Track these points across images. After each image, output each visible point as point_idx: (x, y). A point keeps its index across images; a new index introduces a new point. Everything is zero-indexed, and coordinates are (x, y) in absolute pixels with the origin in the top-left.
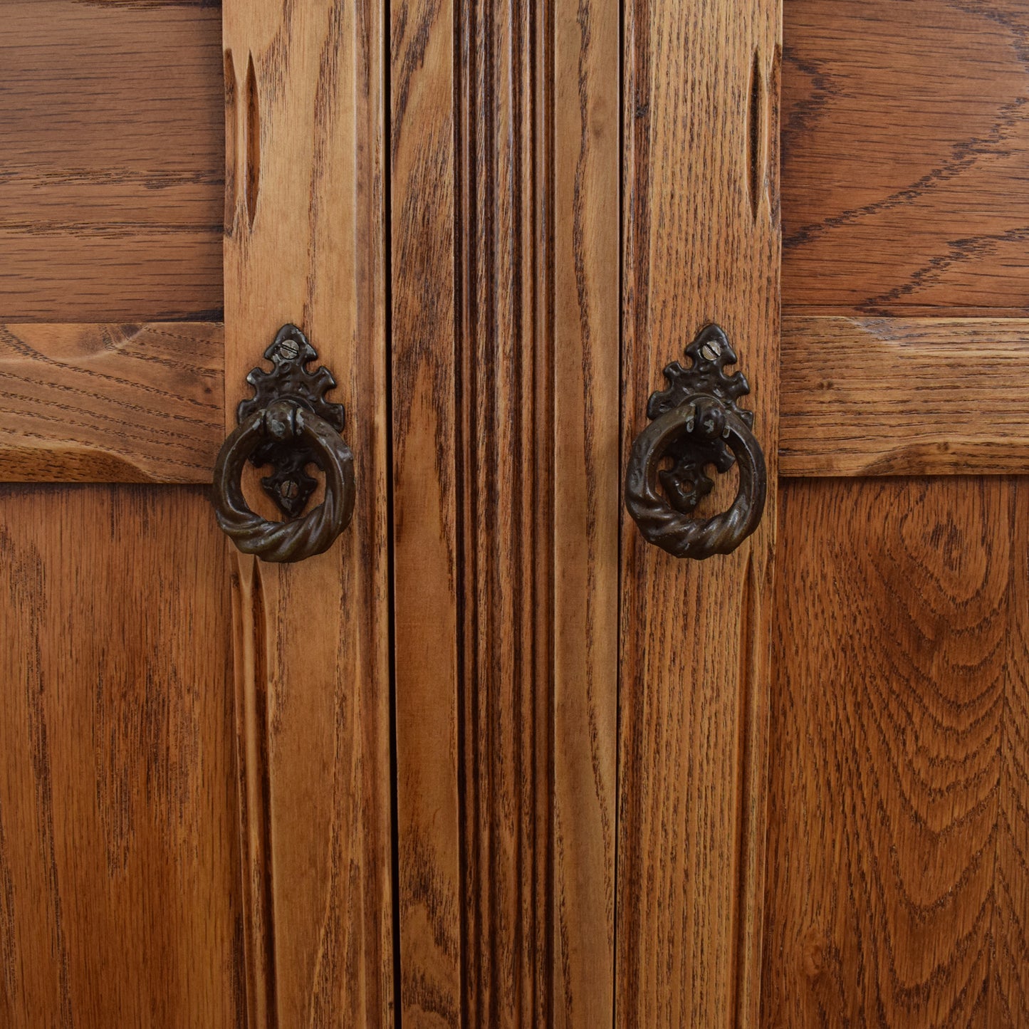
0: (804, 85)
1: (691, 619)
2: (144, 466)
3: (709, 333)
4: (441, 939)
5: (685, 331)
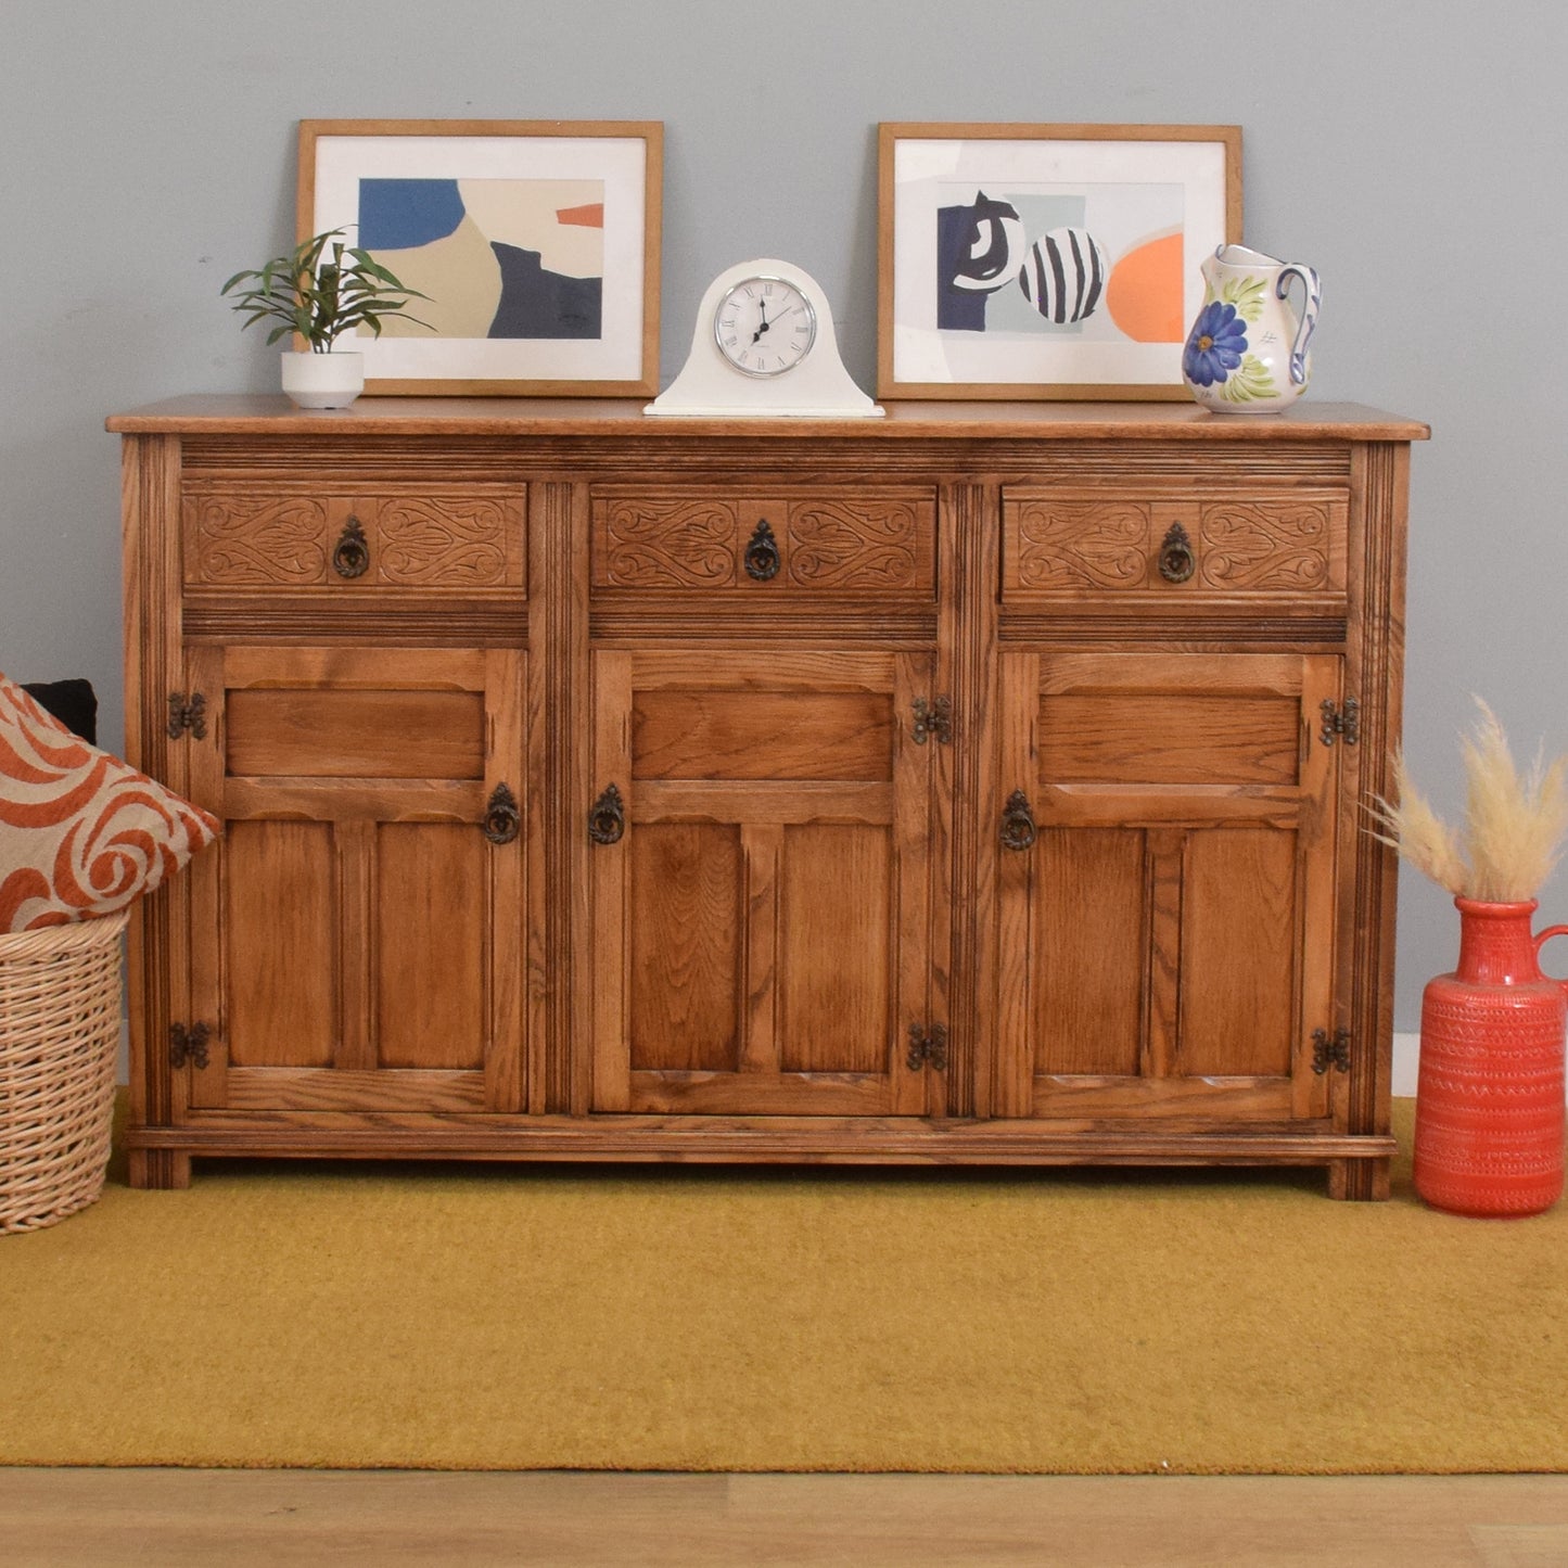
0: (638, 717)
1: (608, 858)
2: (463, 818)
3: (612, 785)
4: (541, 949)
5: (607, 784)
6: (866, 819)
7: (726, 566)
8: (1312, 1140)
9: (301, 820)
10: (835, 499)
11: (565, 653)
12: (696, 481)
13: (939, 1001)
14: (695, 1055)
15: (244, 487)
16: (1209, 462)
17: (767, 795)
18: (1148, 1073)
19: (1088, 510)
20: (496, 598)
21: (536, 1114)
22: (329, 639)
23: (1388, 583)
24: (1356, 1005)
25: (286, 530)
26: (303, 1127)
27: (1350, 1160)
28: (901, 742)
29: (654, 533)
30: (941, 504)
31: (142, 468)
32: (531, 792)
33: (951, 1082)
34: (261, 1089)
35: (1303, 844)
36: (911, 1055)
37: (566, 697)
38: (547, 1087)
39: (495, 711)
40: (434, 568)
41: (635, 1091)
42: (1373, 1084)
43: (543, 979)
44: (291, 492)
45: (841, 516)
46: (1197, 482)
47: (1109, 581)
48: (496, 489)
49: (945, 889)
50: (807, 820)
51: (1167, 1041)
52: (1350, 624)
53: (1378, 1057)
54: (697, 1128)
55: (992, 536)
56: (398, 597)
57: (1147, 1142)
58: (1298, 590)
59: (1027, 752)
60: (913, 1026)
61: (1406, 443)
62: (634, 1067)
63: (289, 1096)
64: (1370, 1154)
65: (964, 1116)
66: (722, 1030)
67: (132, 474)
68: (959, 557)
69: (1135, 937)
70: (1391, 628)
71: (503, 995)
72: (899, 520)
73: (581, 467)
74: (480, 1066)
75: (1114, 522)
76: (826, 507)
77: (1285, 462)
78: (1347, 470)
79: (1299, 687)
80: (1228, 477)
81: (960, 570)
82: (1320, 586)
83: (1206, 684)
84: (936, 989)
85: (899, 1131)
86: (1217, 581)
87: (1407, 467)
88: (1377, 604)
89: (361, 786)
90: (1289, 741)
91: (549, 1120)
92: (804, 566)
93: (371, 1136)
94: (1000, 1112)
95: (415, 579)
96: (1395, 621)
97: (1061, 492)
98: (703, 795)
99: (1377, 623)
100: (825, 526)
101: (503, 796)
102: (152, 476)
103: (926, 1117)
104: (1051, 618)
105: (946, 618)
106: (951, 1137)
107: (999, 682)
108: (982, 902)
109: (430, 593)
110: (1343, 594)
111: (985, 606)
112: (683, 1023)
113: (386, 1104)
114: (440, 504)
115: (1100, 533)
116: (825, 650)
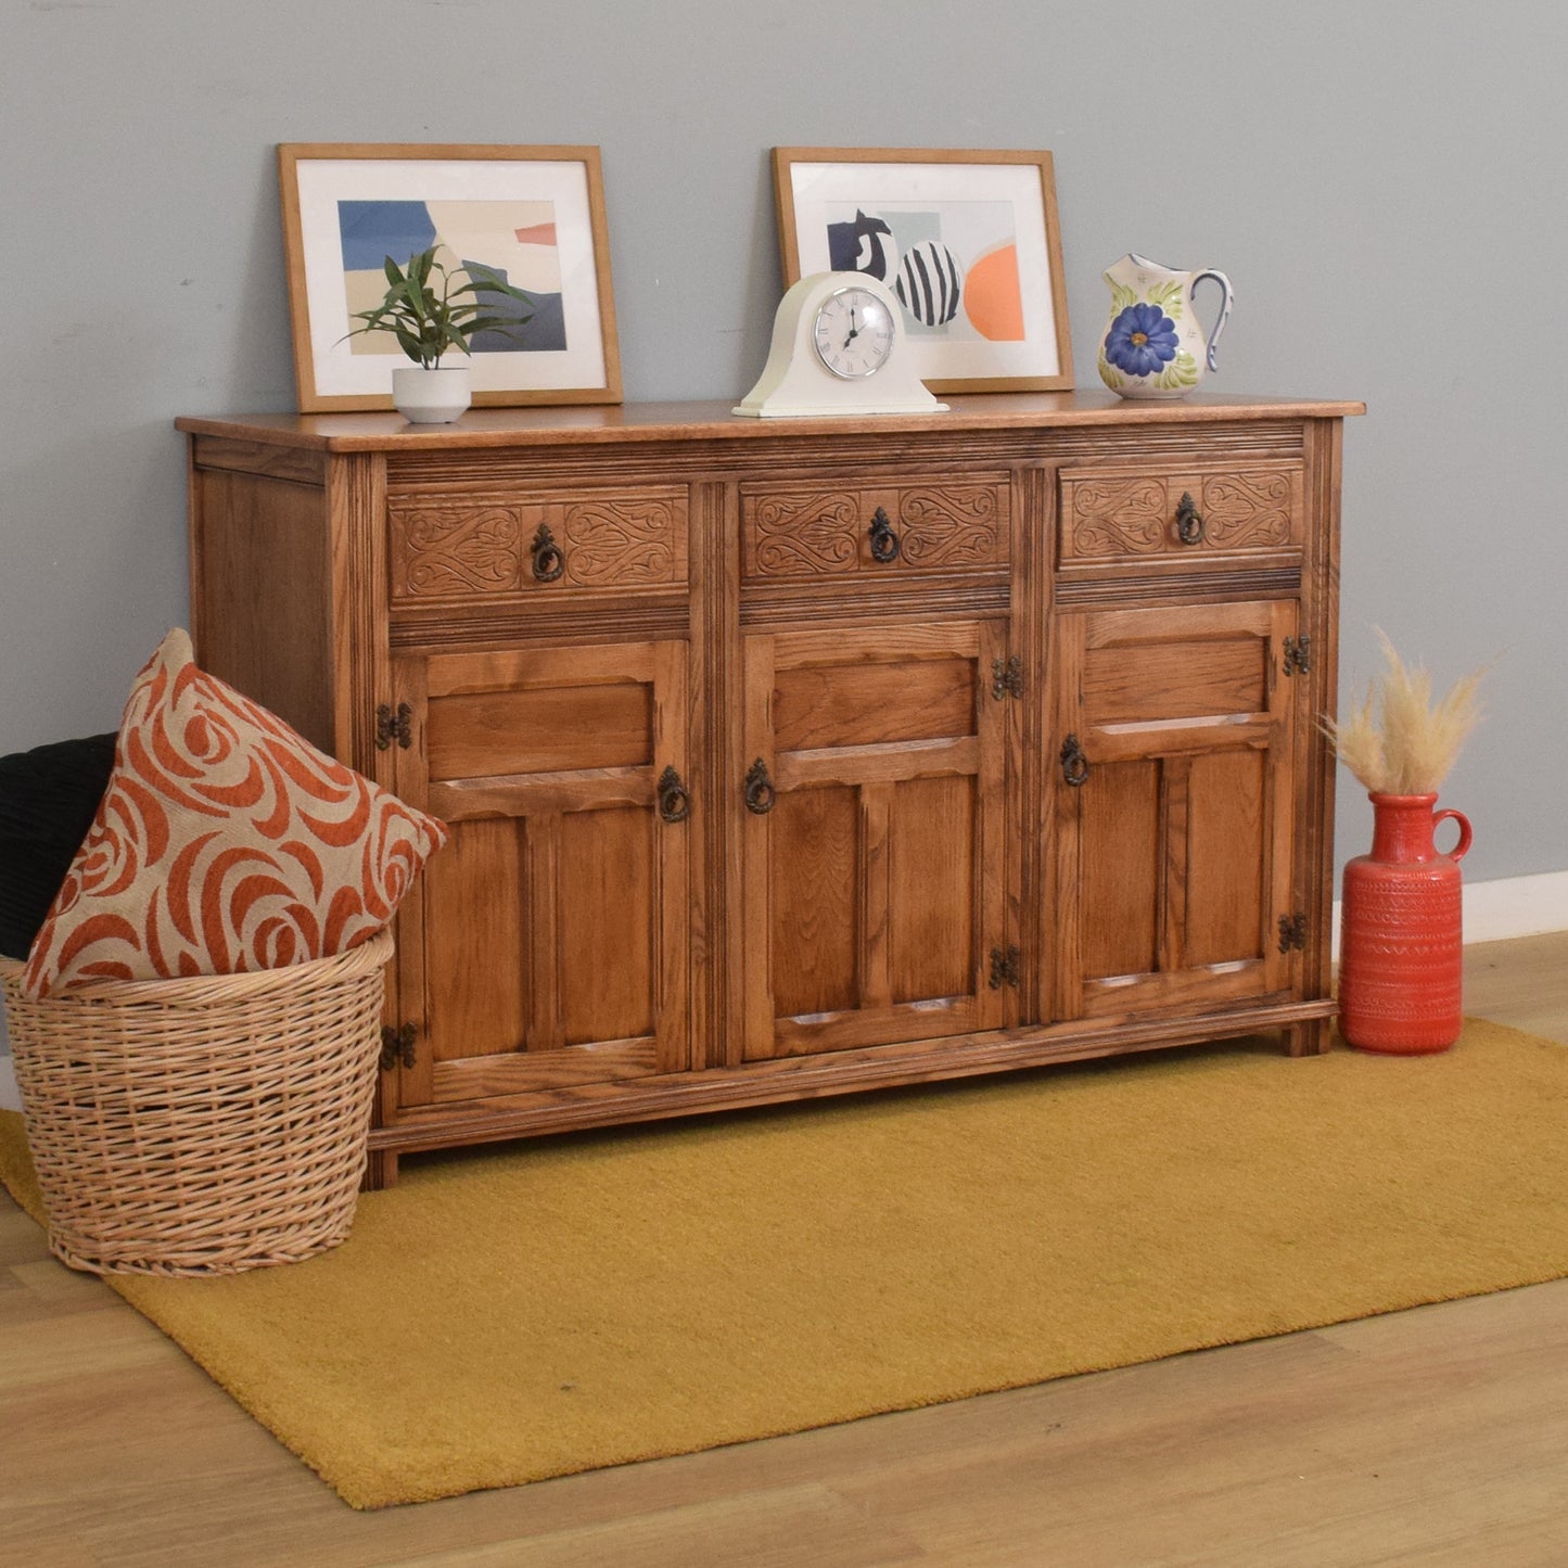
0: (779, 696)
1: (756, 830)
2: (637, 802)
3: (759, 760)
4: (701, 917)
5: (754, 759)
6: (958, 770)
7: (851, 551)
8: (1279, 1010)
9: (497, 818)
10: (934, 486)
11: (720, 643)
12: (825, 476)
13: (1013, 926)
14: (822, 998)
15: (445, 500)
16: (1206, 440)
17: (882, 756)
18: (1165, 969)
19: (1122, 486)
20: (664, 593)
21: (700, 1071)
22: (522, 642)
23: (1328, 536)
24: (1308, 891)
25: (484, 540)
26: (500, 1110)
27: (1303, 1022)
28: (983, 699)
29: (794, 525)
30: (1014, 487)
31: (350, 487)
32: (694, 771)
33: (1022, 996)
34: (462, 1080)
35: (1272, 761)
36: (993, 977)
37: (721, 681)
38: (707, 1045)
39: (663, 700)
40: (613, 569)
41: (779, 1038)
43: (703, 945)
44: (487, 503)
45: (941, 502)
46: (1199, 458)
47: (1137, 546)
48: (664, 491)
49: (1017, 827)
50: (912, 776)
51: (1179, 939)
52: (1303, 572)
53: (1323, 934)
54: (829, 1064)
55: (1051, 514)
56: (582, 598)
57: (1166, 1028)
58: (1270, 546)
59: (1077, 701)
60: (994, 950)
61: (1340, 418)
62: (777, 1016)
63: (490, 1084)
64: (1319, 1015)
65: (1031, 1024)
66: (845, 972)
67: (342, 492)
68: (1026, 534)
69: (1151, 853)
70: (1329, 571)
71: (671, 965)
72: (983, 502)
73: (732, 467)
74: (650, 1031)
75: (1141, 495)
76: (929, 494)
77: (1259, 438)
78: (1300, 442)
79: (1268, 628)
80: (1220, 453)
81: (1028, 544)
82: (1285, 541)
83: (1205, 631)
84: (1010, 915)
85: (984, 1044)
86: (1214, 542)
87: (1341, 438)
88: (1321, 554)
89: (548, 779)
90: (1257, 674)
91: (712, 1074)
92: (912, 548)
93: (562, 1111)
94: (1059, 1016)
95: (596, 579)
96: (1334, 568)
97: (1102, 472)
98: (830, 761)
99: (1321, 571)
100: (928, 511)
101: (670, 779)
102: (359, 494)
103: (1003, 1029)
104: (1094, 582)
105: (1017, 587)
106: (1025, 1043)
107: (1057, 641)
108: (1044, 834)
109: (610, 592)
110: (1301, 547)
111: (1046, 574)
112: (812, 971)
113: (573, 1079)
114: (617, 507)
115: (1131, 505)
116: (926, 622)
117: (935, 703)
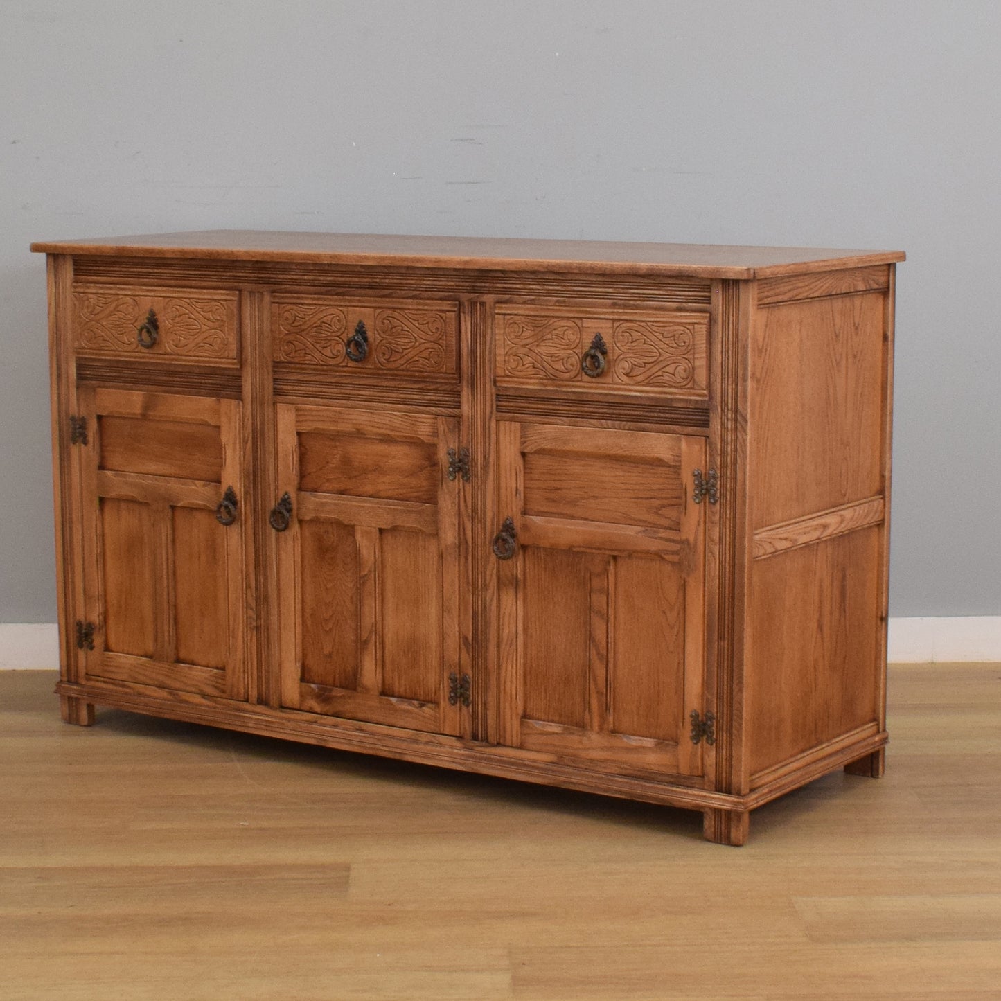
0: (303, 449)
1: (286, 541)
3: (286, 493)
4: (253, 596)
5: (284, 492)
6: (423, 529)
7: (342, 351)
8: (690, 792)
9: (135, 501)
10: (400, 309)
11: (261, 404)
12: (327, 293)
13: (466, 659)
14: (337, 678)
15: (100, 288)
16: (621, 291)
17: (369, 507)
18: (589, 728)
19: (545, 322)
20: (224, 366)
21: (252, 704)
22: (143, 387)
23: (737, 385)
24: (719, 697)
25: (121, 316)
26: (140, 694)
27: (717, 811)
28: (442, 478)
29: (303, 327)
30: (462, 314)
31: (55, 277)
32: (246, 494)
33: (474, 716)
34: (119, 667)
35: (684, 574)
36: (451, 694)
37: (263, 434)
38: (258, 686)
39: (226, 440)
40: (192, 344)
41: (302, 696)
42: (731, 756)
43: (254, 617)
44: (123, 293)
46: (614, 305)
47: (557, 374)
48: (224, 294)
49: (468, 583)
50: (390, 526)
51: (600, 705)
52: (711, 415)
53: (734, 737)
54: (336, 726)
55: (491, 338)
56: (177, 362)
58: (675, 387)
59: (514, 492)
60: (451, 674)
61: (747, 282)
62: (302, 680)
63: (132, 674)
64: (728, 808)
65: (482, 741)
66: (350, 661)
67: (51, 278)
68: (473, 352)
70: (739, 419)
71: (234, 625)
72: (436, 325)
73: (267, 282)
74: (222, 668)
75: (560, 332)
76: (396, 314)
77: (669, 293)
78: (708, 300)
79: (680, 459)
80: (632, 303)
81: (474, 361)
82: (689, 386)
83: (620, 452)
84: (464, 652)
85: (444, 745)
86: (624, 378)
88: (730, 401)
89: (161, 483)
90: (678, 498)
91: (260, 708)
92: (384, 354)
93: (172, 705)
94: (502, 741)
95: (184, 351)
96: (741, 415)
97: (528, 309)
98: (335, 504)
99: (730, 415)
100: (395, 327)
101: (230, 497)
102: (60, 282)
103: (459, 738)
104: (527, 399)
105: (466, 394)
106: (474, 754)
107: (497, 441)
108: (490, 591)
109: (192, 360)
110: (705, 392)
111: (488, 387)
112: (330, 656)
113: (178, 685)
114: (194, 303)
115: (552, 339)
116: (399, 411)
117: (413, 474)
